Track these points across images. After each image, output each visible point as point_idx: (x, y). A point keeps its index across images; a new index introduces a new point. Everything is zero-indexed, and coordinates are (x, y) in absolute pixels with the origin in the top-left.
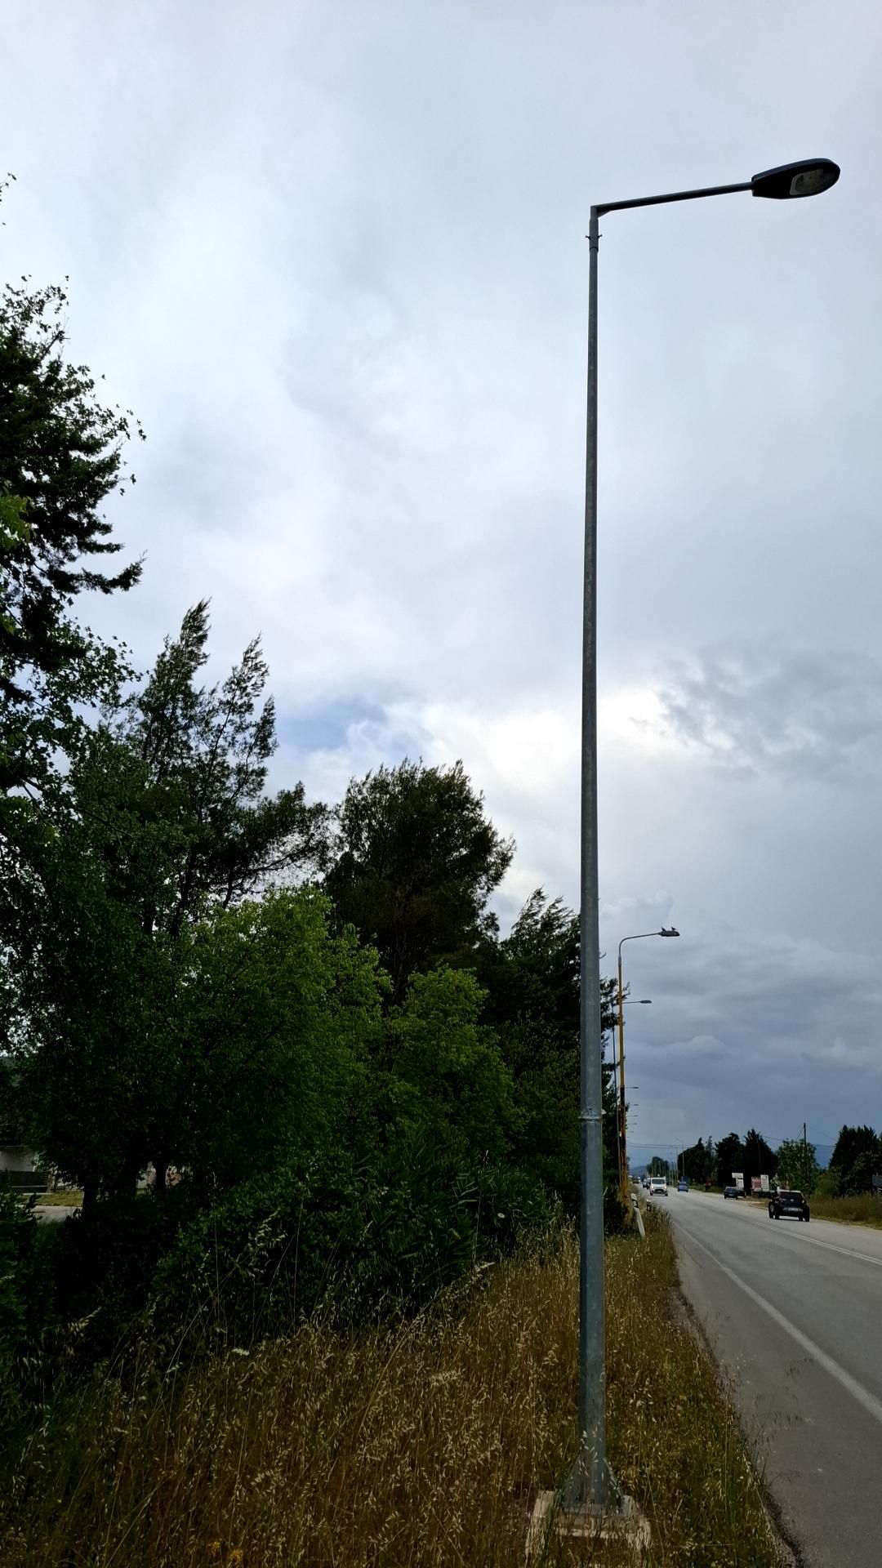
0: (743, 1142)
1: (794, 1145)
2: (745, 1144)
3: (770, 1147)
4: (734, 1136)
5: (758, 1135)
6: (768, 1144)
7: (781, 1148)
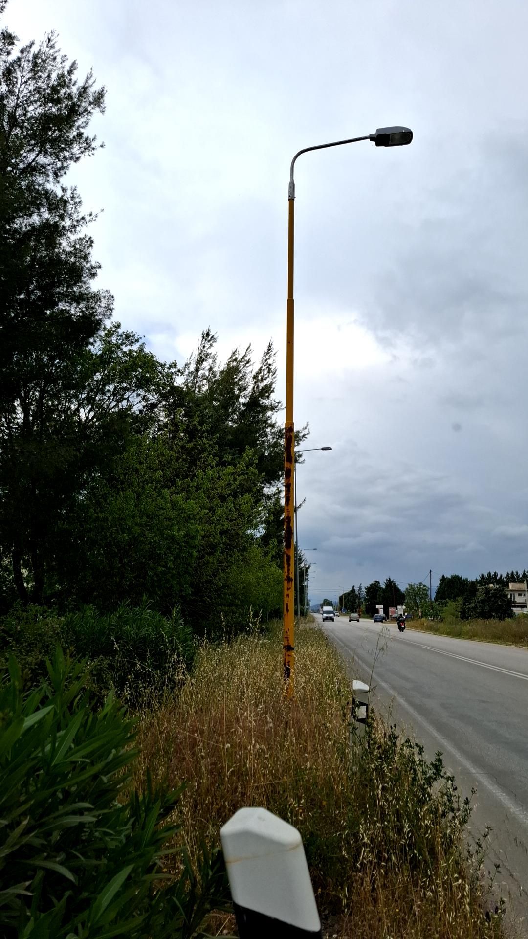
0: (383, 586)
1: (415, 586)
2: (384, 587)
3: (400, 588)
4: (378, 582)
5: (393, 581)
6: (398, 586)
7: (407, 589)
